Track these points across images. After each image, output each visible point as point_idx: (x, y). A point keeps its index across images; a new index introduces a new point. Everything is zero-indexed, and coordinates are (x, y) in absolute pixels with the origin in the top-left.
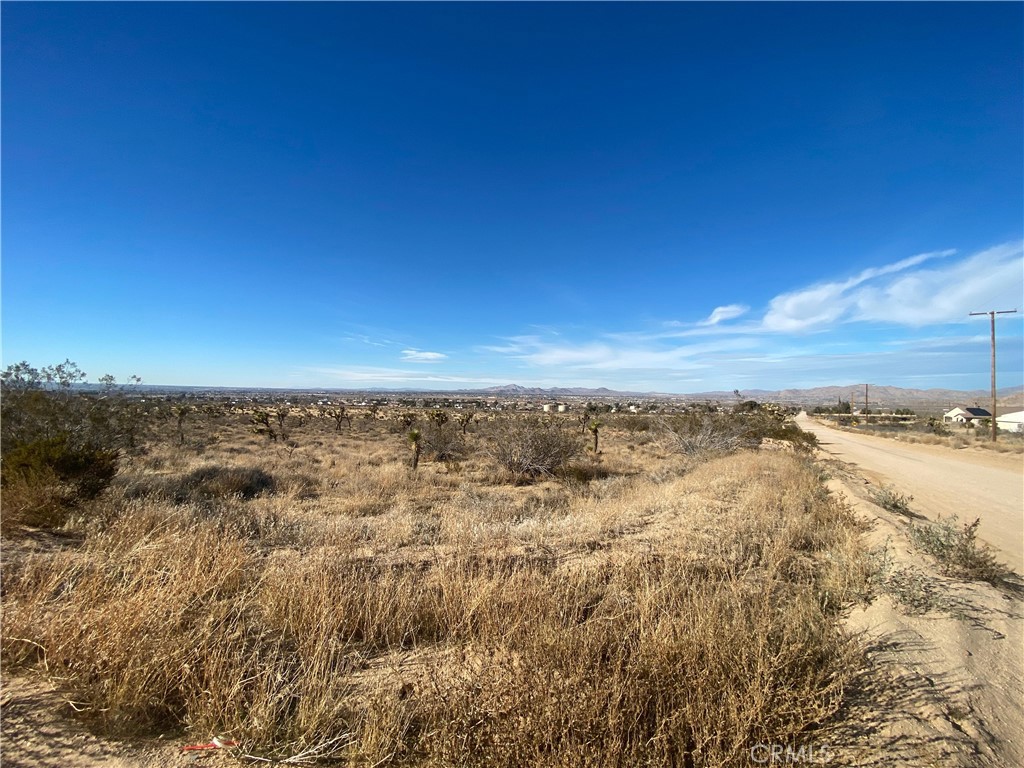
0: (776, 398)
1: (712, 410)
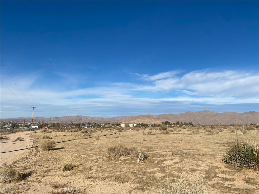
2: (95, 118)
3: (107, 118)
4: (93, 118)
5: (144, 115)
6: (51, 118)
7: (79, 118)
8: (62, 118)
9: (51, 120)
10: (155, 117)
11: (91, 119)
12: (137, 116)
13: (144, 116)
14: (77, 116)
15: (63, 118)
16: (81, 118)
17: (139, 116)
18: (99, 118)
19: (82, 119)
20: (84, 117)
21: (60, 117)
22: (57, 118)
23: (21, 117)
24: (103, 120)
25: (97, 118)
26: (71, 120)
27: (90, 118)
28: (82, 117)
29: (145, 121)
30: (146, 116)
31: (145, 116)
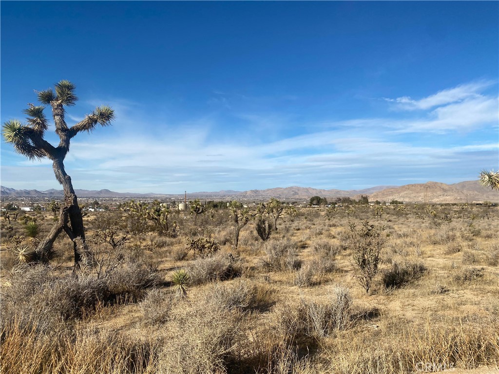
2: (324, 190)
3: (348, 192)
4: (320, 191)
5: (418, 184)
6: (246, 192)
7: (293, 191)
8: (264, 191)
10: (447, 188)
12: (403, 187)
13: (419, 186)
14: (291, 188)
15: (267, 192)
16: (297, 191)
17: (408, 185)
19: (299, 193)
20: (304, 189)
21: (261, 191)
22: (256, 191)
23: (202, 191)
25: (328, 191)
26: (280, 195)
27: (314, 192)
28: (299, 189)
29: (418, 197)
30: (423, 185)
31: (421, 185)
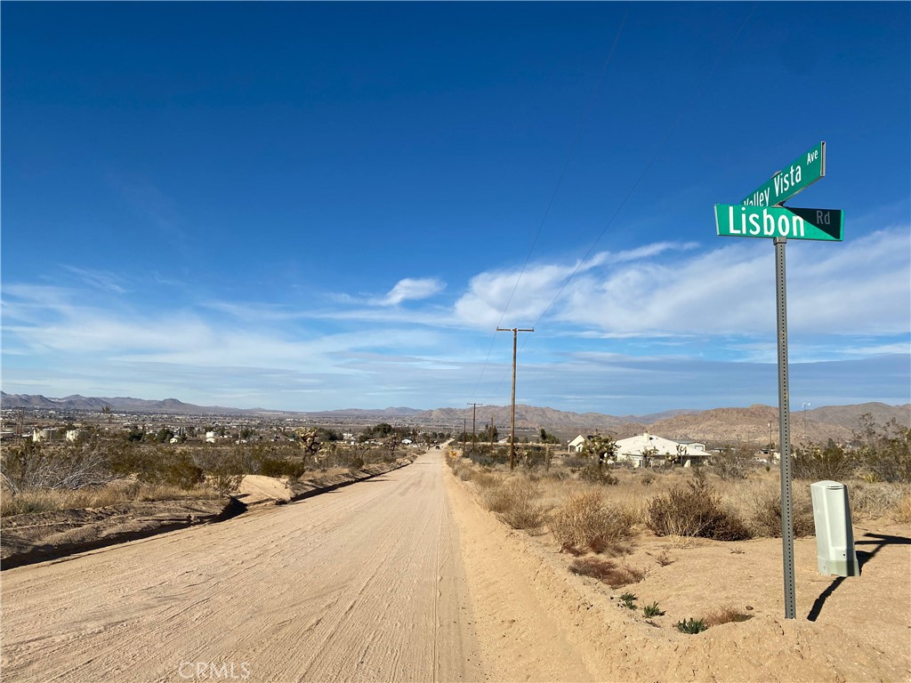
0: (426, 420)
1: (333, 437)
2: (574, 414)
3: (617, 418)
4: (567, 415)
5: (734, 409)
9: (431, 417)
11: (560, 419)
13: (735, 412)
15: (470, 413)
16: (524, 413)
17: (715, 410)
18: (587, 416)
19: (529, 417)
20: (536, 409)
22: (448, 414)
24: (602, 423)
25: (582, 415)
27: (556, 416)
28: (527, 409)
30: (743, 409)
31: (739, 411)
